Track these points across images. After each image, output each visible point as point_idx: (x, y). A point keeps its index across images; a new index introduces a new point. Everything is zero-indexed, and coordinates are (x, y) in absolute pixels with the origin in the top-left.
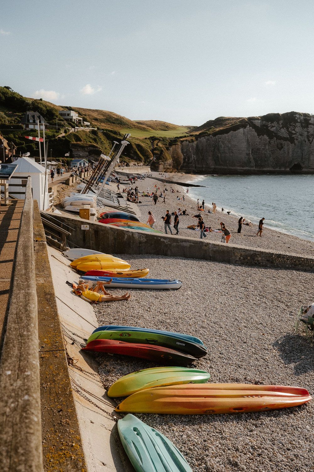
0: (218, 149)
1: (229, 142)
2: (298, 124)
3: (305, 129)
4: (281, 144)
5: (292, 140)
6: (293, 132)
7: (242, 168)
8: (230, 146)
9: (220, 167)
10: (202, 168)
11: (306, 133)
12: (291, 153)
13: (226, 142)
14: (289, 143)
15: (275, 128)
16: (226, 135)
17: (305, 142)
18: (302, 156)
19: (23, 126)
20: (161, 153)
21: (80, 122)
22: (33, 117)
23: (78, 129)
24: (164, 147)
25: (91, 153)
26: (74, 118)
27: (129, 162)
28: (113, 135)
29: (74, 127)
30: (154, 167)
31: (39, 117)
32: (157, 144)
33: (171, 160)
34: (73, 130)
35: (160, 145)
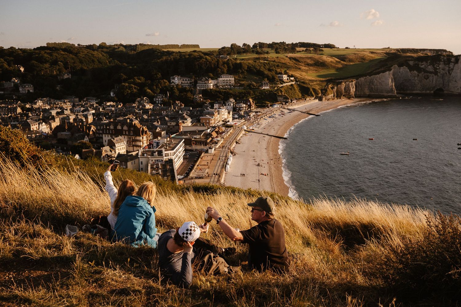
0: (373, 84)
1: (380, 79)
2: (441, 63)
3: (447, 66)
4: (428, 76)
5: (436, 73)
6: (438, 68)
7: (387, 94)
8: (380, 81)
9: (373, 93)
10: (361, 94)
11: (447, 68)
12: (434, 81)
13: (378, 79)
14: (434, 75)
15: (424, 66)
16: (378, 75)
17: (446, 74)
18: (444, 83)
19: (261, 88)
20: (326, 92)
21: (288, 79)
22: (265, 83)
23: (284, 85)
24: (329, 88)
25: (284, 98)
26: (284, 78)
27: (307, 98)
28: (302, 84)
29: (282, 84)
30: (320, 99)
31: (267, 83)
32: (328, 86)
33: (333, 95)
34: (282, 85)
35: (330, 86)
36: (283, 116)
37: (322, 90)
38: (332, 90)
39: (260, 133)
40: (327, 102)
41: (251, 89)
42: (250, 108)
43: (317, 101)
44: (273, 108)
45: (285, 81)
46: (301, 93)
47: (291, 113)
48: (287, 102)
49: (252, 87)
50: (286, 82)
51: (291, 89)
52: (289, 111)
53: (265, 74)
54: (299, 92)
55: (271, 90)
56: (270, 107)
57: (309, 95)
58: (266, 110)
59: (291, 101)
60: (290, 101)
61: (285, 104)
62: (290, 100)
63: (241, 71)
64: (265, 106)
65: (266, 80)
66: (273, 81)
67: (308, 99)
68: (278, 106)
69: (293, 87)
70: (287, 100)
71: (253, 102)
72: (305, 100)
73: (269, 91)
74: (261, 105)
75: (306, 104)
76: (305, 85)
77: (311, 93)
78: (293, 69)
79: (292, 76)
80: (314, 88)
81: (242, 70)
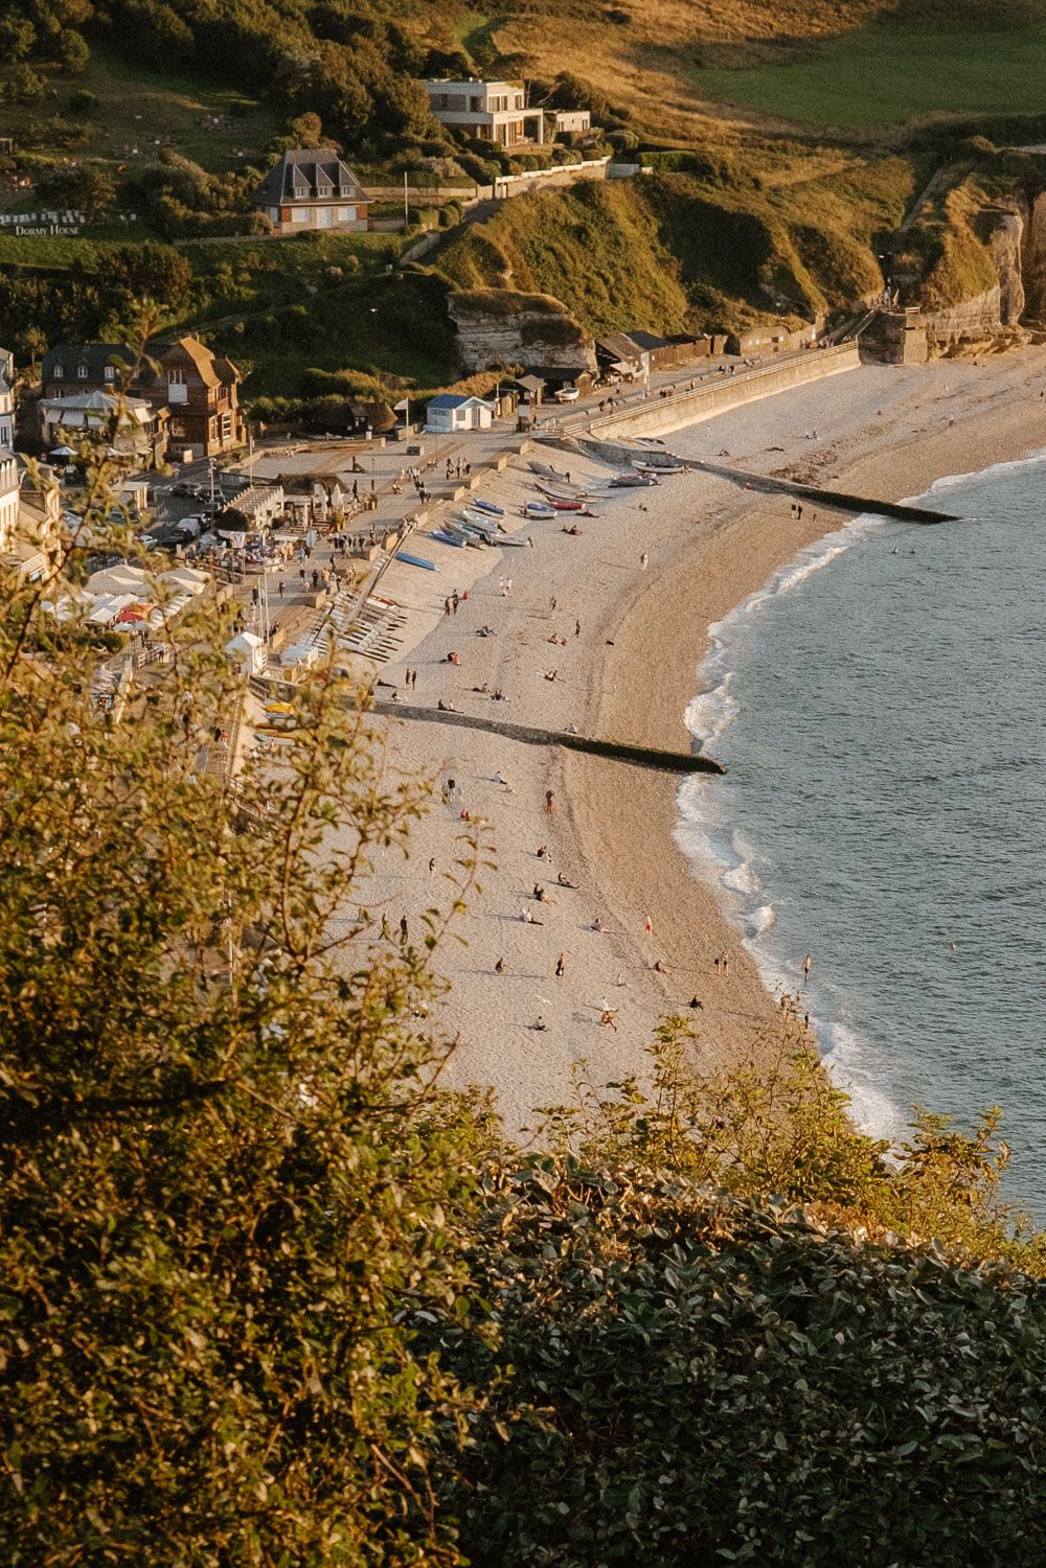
19: (270, 217)
20: (930, 267)
21: (530, 127)
22: (310, 172)
23: (511, 185)
24: (958, 220)
25: (530, 333)
26: (499, 119)
27: (744, 328)
28: (686, 185)
29: (485, 180)
30: (881, 343)
31: (333, 172)
32: (940, 199)
33: (994, 294)
34: (485, 192)
35: (962, 202)
36: (569, 520)
37: (884, 243)
38: (986, 241)
39: (421, 714)
40: (948, 375)
41: (162, 227)
42: (198, 435)
43: (846, 360)
44: (440, 443)
45: (509, 148)
46: (685, 278)
47: (640, 496)
48: (571, 376)
49: (182, 212)
50: (527, 162)
51: (580, 233)
52: (611, 473)
53: (293, 69)
54: (661, 262)
55: (375, 242)
56: (408, 432)
57: (765, 304)
58: (378, 458)
59: (606, 361)
60: (595, 368)
61: (550, 394)
62: (590, 358)
63: (27, 35)
64: (347, 413)
65: (312, 136)
66: (387, 152)
67: (754, 342)
68: (486, 421)
69: (601, 212)
70: (566, 358)
71: (226, 378)
72: (732, 348)
73: (363, 252)
74: (305, 413)
75: (757, 396)
76: (715, 196)
77: (785, 276)
78: (548, 21)
79: (566, 96)
80: (811, 219)
81: (41, 27)
